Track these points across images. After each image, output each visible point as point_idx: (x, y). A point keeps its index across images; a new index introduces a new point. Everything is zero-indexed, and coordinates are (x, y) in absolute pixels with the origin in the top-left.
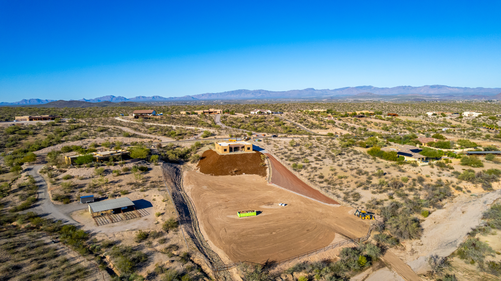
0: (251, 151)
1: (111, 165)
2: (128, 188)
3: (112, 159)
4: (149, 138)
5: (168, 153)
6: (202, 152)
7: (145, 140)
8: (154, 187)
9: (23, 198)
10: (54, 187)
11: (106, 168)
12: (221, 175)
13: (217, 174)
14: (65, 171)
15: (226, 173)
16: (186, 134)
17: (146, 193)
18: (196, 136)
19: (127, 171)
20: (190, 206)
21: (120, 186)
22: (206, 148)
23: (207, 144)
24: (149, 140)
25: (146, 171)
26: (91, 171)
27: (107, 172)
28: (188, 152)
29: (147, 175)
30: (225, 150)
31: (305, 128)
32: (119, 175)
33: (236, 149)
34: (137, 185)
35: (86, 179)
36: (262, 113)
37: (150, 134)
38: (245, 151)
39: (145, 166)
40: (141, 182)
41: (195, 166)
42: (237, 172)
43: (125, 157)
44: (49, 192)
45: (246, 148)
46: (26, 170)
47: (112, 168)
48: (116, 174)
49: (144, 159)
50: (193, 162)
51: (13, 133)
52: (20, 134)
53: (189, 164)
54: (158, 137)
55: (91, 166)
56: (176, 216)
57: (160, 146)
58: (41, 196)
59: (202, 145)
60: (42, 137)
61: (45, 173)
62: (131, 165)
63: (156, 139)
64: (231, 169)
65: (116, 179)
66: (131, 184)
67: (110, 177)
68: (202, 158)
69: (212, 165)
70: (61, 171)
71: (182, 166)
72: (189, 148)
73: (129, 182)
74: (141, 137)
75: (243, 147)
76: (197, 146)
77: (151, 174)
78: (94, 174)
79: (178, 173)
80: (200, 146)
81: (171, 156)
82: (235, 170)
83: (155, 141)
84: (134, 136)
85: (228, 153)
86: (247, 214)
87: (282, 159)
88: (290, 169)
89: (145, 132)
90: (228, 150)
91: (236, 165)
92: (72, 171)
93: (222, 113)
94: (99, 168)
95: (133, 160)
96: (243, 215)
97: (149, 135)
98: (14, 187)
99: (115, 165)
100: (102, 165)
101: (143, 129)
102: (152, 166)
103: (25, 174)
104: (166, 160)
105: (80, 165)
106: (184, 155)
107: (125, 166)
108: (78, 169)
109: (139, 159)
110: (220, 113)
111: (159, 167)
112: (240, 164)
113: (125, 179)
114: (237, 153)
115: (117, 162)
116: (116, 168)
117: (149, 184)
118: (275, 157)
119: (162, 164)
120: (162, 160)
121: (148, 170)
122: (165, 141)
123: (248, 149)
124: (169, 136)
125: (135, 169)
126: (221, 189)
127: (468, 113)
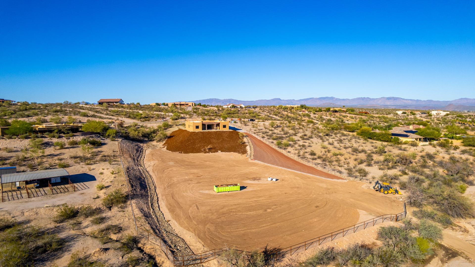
0: (227, 129)
1: (54, 137)
2: (71, 162)
3: (56, 131)
4: (110, 119)
5: (129, 130)
6: (171, 132)
7: (105, 120)
8: (105, 161)
11: (46, 140)
12: (192, 152)
13: (186, 152)
15: (198, 151)
16: (153, 117)
18: (165, 119)
19: (74, 144)
20: (148, 181)
21: (61, 160)
22: (175, 129)
23: (177, 125)
24: (110, 121)
25: (98, 145)
26: (26, 143)
27: (47, 144)
28: (154, 132)
29: (99, 149)
30: (197, 127)
31: (281, 119)
32: (62, 148)
33: (210, 127)
34: (84, 159)
35: (17, 151)
36: (235, 107)
37: (113, 116)
38: (221, 129)
39: (98, 140)
40: (89, 155)
41: (161, 144)
42: (210, 150)
43: (75, 130)
45: (221, 126)
47: (55, 140)
48: (58, 147)
49: (99, 133)
50: (160, 141)
53: (154, 143)
54: (120, 119)
55: (27, 138)
56: (126, 189)
57: (121, 125)
59: (171, 126)
62: (79, 138)
63: (118, 119)
64: (204, 147)
65: (58, 152)
66: (75, 157)
67: (49, 151)
68: (170, 137)
69: (182, 142)
71: (145, 145)
72: (156, 128)
73: (72, 155)
74: (101, 118)
75: (218, 125)
76: (164, 126)
77: (103, 148)
78: (28, 147)
79: (139, 151)
80: (167, 126)
81: (132, 133)
82: (209, 147)
83: (117, 121)
84: (94, 116)
85: (200, 130)
87: (263, 137)
88: (274, 147)
89: (107, 114)
90: (201, 127)
91: (210, 143)
93: (194, 105)
94: (37, 140)
95: (84, 133)
96: (221, 189)
97: (111, 117)
99: (60, 137)
100: (42, 137)
101: (105, 112)
102: (107, 141)
104: (126, 137)
105: (12, 136)
106: (149, 135)
107: (71, 139)
108: (8, 141)
109: (92, 133)
110: (191, 105)
111: (117, 143)
112: (214, 141)
113: (68, 153)
114: (210, 131)
115: (62, 135)
116: (60, 140)
117: (98, 158)
118: (254, 135)
119: (120, 140)
120: (121, 137)
121: (101, 144)
122: (128, 122)
123: (224, 126)
124: (134, 118)
125: (85, 142)
126: (191, 165)
127: (436, 112)
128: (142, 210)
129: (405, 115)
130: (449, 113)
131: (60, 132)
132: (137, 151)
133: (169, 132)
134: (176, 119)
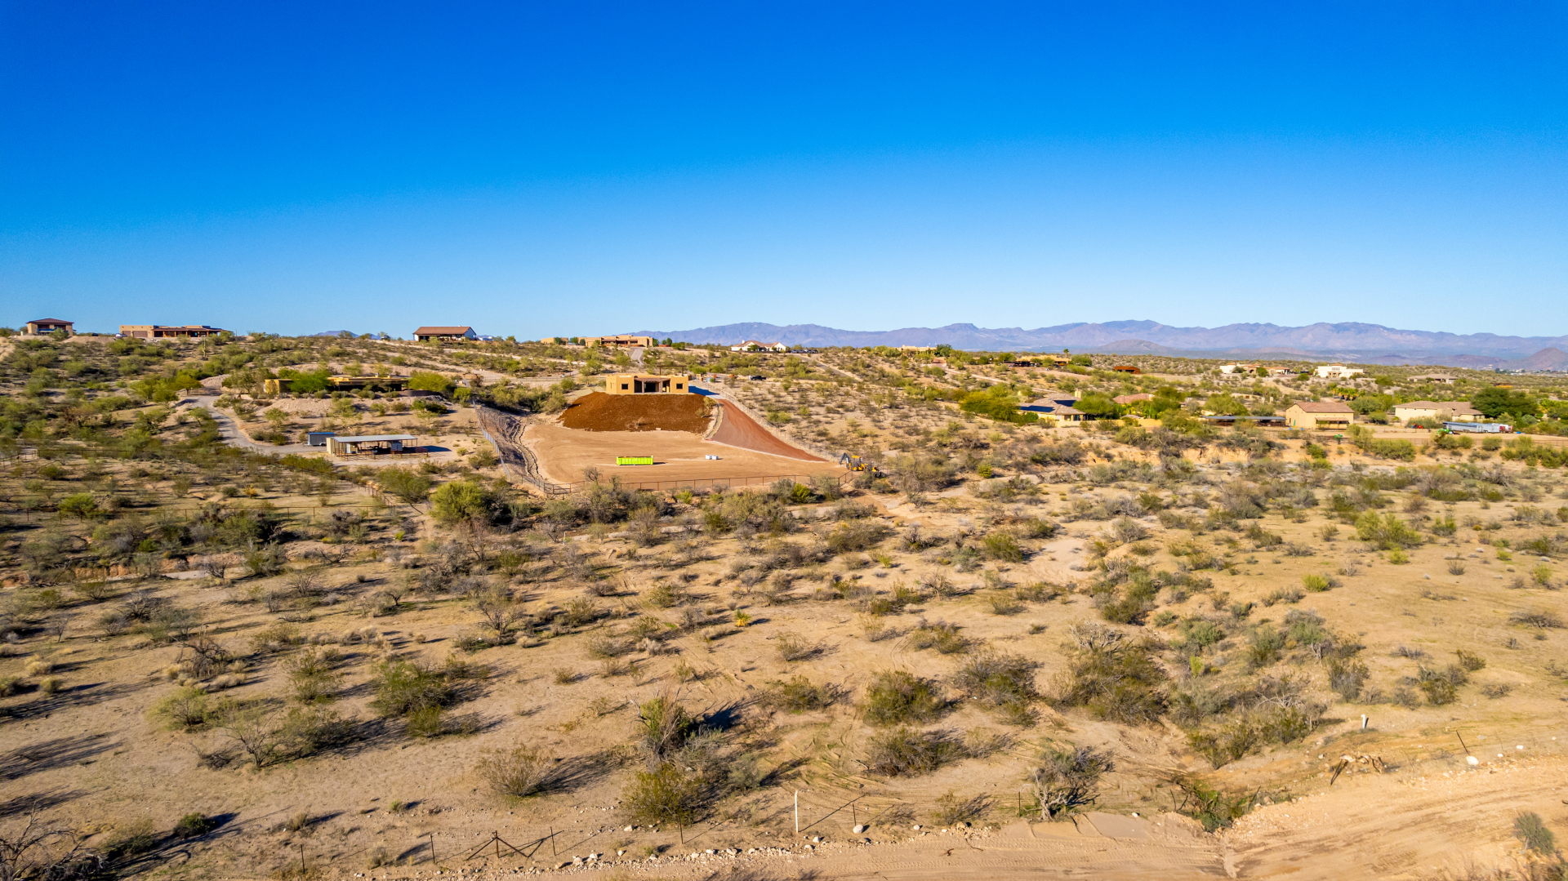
0: (685, 391)
1: (367, 396)
3: (369, 387)
4: (453, 370)
5: (494, 391)
6: (576, 398)
7: (442, 373)
8: (458, 433)
9: (189, 434)
10: (250, 425)
11: (356, 401)
12: (609, 429)
13: (598, 429)
14: (269, 404)
15: (619, 428)
16: (542, 370)
17: (442, 438)
18: (568, 373)
19: (402, 409)
20: (528, 457)
21: (388, 430)
22: (586, 391)
23: (591, 386)
24: (454, 374)
25: (442, 412)
26: (325, 405)
27: (358, 408)
28: (544, 397)
29: (445, 418)
30: (625, 387)
32: (383, 414)
33: (651, 386)
34: (423, 430)
35: (314, 417)
36: (761, 349)
37: (456, 364)
38: (672, 390)
39: (441, 404)
40: (431, 426)
41: (554, 418)
42: (642, 426)
43: (396, 386)
44: (242, 431)
45: (673, 385)
46: (183, 402)
47: (369, 402)
48: (378, 413)
49: (440, 394)
50: (553, 412)
51: (127, 352)
52: (142, 355)
53: (542, 416)
54: (474, 371)
55: (324, 397)
56: (495, 455)
57: (477, 382)
58: (225, 434)
59: (578, 387)
60: (193, 359)
61: (225, 406)
62: (408, 401)
63: (469, 372)
64: (631, 420)
65: (378, 420)
66: (409, 428)
67: (367, 417)
68: (573, 406)
69: (592, 413)
70: (260, 404)
71: (524, 419)
72: (547, 390)
73: (405, 423)
74: (433, 368)
75: (666, 383)
76: (565, 387)
77: (451, 417)
78: (330, 411)
79: (513, 426)
80: (570, 387)
81: (500, 397)
82: (640, 421)
83: (469, 376)
84: (418, 365)
85: (630, 391)
86: (635, 461)
87: (751, 408)
88: (762, 423)
89: (445, 362)
90: (632, 387)
91: (645, 414)
92: (278, 404)
93: (651, 344)
94: (342, 400)
95: (415, 393)
96: (625, 461)
97: (453, 367)
98: (171, 421)
99: (376, 397)
100: (348, 396)
101: (439, 358)
102: (455, 407)
103: (185, 406)
104: (489, 403)
105: (301, 393)
106: (532, 401)
107: (396, 401)
108: (298, 401)
109: (429, 393)
110: (645, 345)
111: (473, 410)
112: (654, 411)
113: (398, 421)
114: (650, 394)
115: (379, 393)
116: (377, 402)
117: (448, 428)
118: (737, 404)
119: (479, 406)
120: (478, 402)
121: (445, 412)
122: (491, 377)
123: (679, 386)
124: (504, 370)
125: (419, 406)
126: (599, 444)
127: (1329, 369)
128: (515, 470)
129: (1238, 375)
130: (1361, 371)
131: (375, 388)
132: (510, 425)
133: (571, 398)
134: (593, 374)
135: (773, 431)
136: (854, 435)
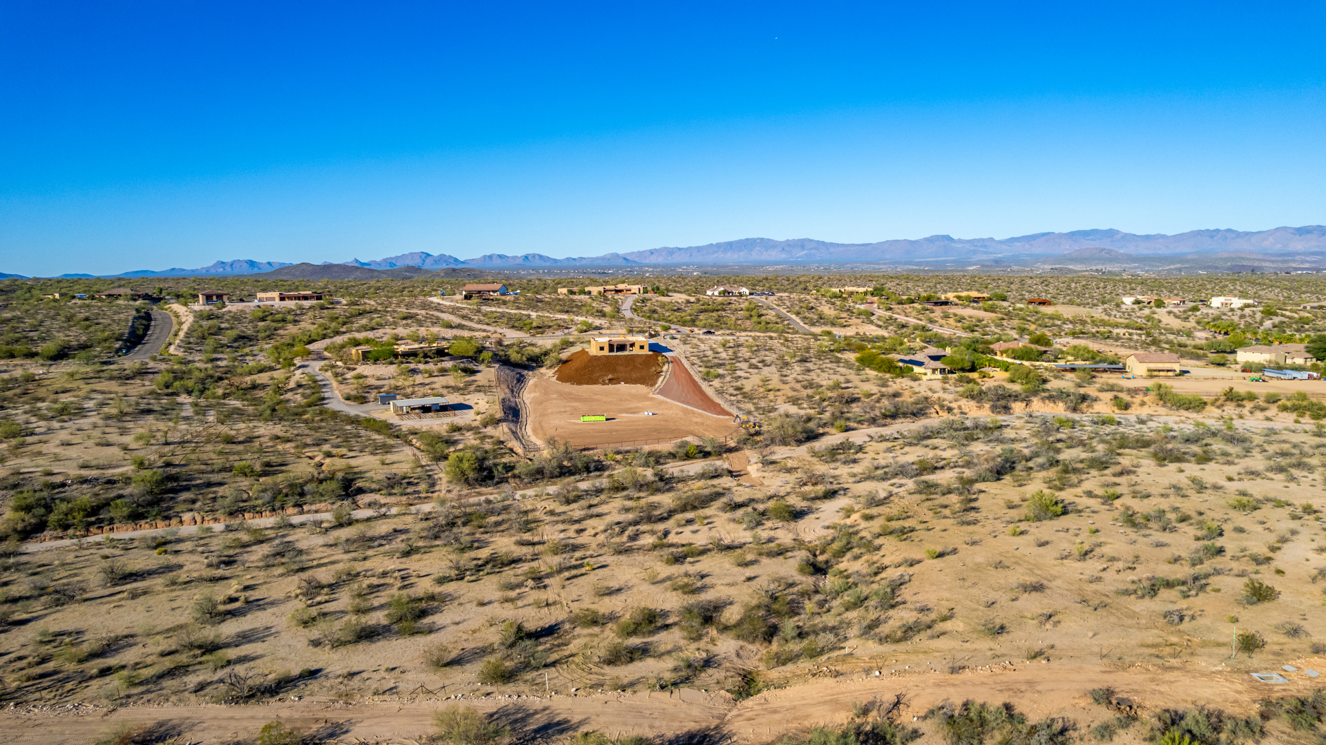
0: (646, 351)
1: (420, 362)
2: (445, 391)
3: (421, 355)
4: (484, 331)
5: (510, 351)
6: (569, 354)
7: (476, 334)
8: (480, 391)
9: (304, 396)
10: (342, 387)
11: (412, 366)
12: (587, 383)
13: (580, 383)
14: (354, 369)
15: (595, 382)
16: (550, 327)
17: (467, 397)
18: (566, 331)
19: (444, 372)
20: (523, 413)
21: (433, 389)
22: (576, 348)
23: (581, 343)
24: (484, 334)
25: (471, 373)
26: (392, 370)
27: (414, 371)
28: (546, 354)
29: (473, 378)
30: (602, 349)
31: (802, 324)
32: (431, 376)
33: (622, 347)
34: (456, 389)
35: (385, 379)
36: (729, 293)
37: (488, 324)
38: (636, 351)
39: (471, 366)
40: (462, 385)
41: (551, 372)
42: (611, 381)
43: (441, 353)
44: (337, 392)
45: (637, 347)
46: (300, 367)
47: (421, 367)
48: (427, 375)
49: (471, 357)
50: (550, 367)
51: (263, 319)
52: (273, 321)
53: (543, 370)
54: (499, 330)
55: (392, 363)
56: (499, 415)
57: (500, 343)
58: (326, 395)
59: (572, 344)
60: (306, 325)
61: (326, 370)
62: (448, 364)
63: (496, 332)
64: (603, 376)
65: (427, 381)
66: (447, 387)
67: (419, 379)
68: (565, 362)
69: (576, 370)
70: (349, 369)
71: (530, 373)
72: (549, 347)
73: (444, 384)
74: (471, 329)
75: (632, 345)
76: (563, 344)
77: (478, 377)
78: (396, 374)
79: (521, 380)
80: (567, 344)
81: (514, 356)
82: (610, 377)
83: (494, 335)
84: (460, 327)
85: (606, 352)
86: (593, 418)
87: (693, 364)
88: (697, 378)
89: (480, 322)
90: (607, 348)
91: (614, 371)
92: (363, 369)
94: (403, 366)
95: (453, 357)
96: (587, 418)
97: (485, 327)
98: (292, 385)
99: (426, 362)
100: (407, 362)
101: (476, 317)
102: (481, 367)
103: (300, 371)
104: (505, 362)
105: (376, 361)
106: (538, 357)
107: (440, 365)
108: (373, 366)
109: (463, 357)
110: (637, 292)
111: (492, 370)
112: (621, 368)
113: (440, 381)
114: (620, 353)
115: (428, 359)
116: (427, 367)
117: (472, 388)
118: (684, 361)
119: (497, 366)
120: (498, 361)
121: (473, 372)
122: (512, 336)
123: (642, 347)
124: (521, 329)
125: (455, 369)
126: (578, 399)
127: (1222, 299)
128: (510, 429)
129: (1136, 306)
130: (1249, 302)
131: (425, 355)
132: (519, 380)
133: (564, 355)
134: (586, 331)
135: (704, 386)
136: (761, 390)
